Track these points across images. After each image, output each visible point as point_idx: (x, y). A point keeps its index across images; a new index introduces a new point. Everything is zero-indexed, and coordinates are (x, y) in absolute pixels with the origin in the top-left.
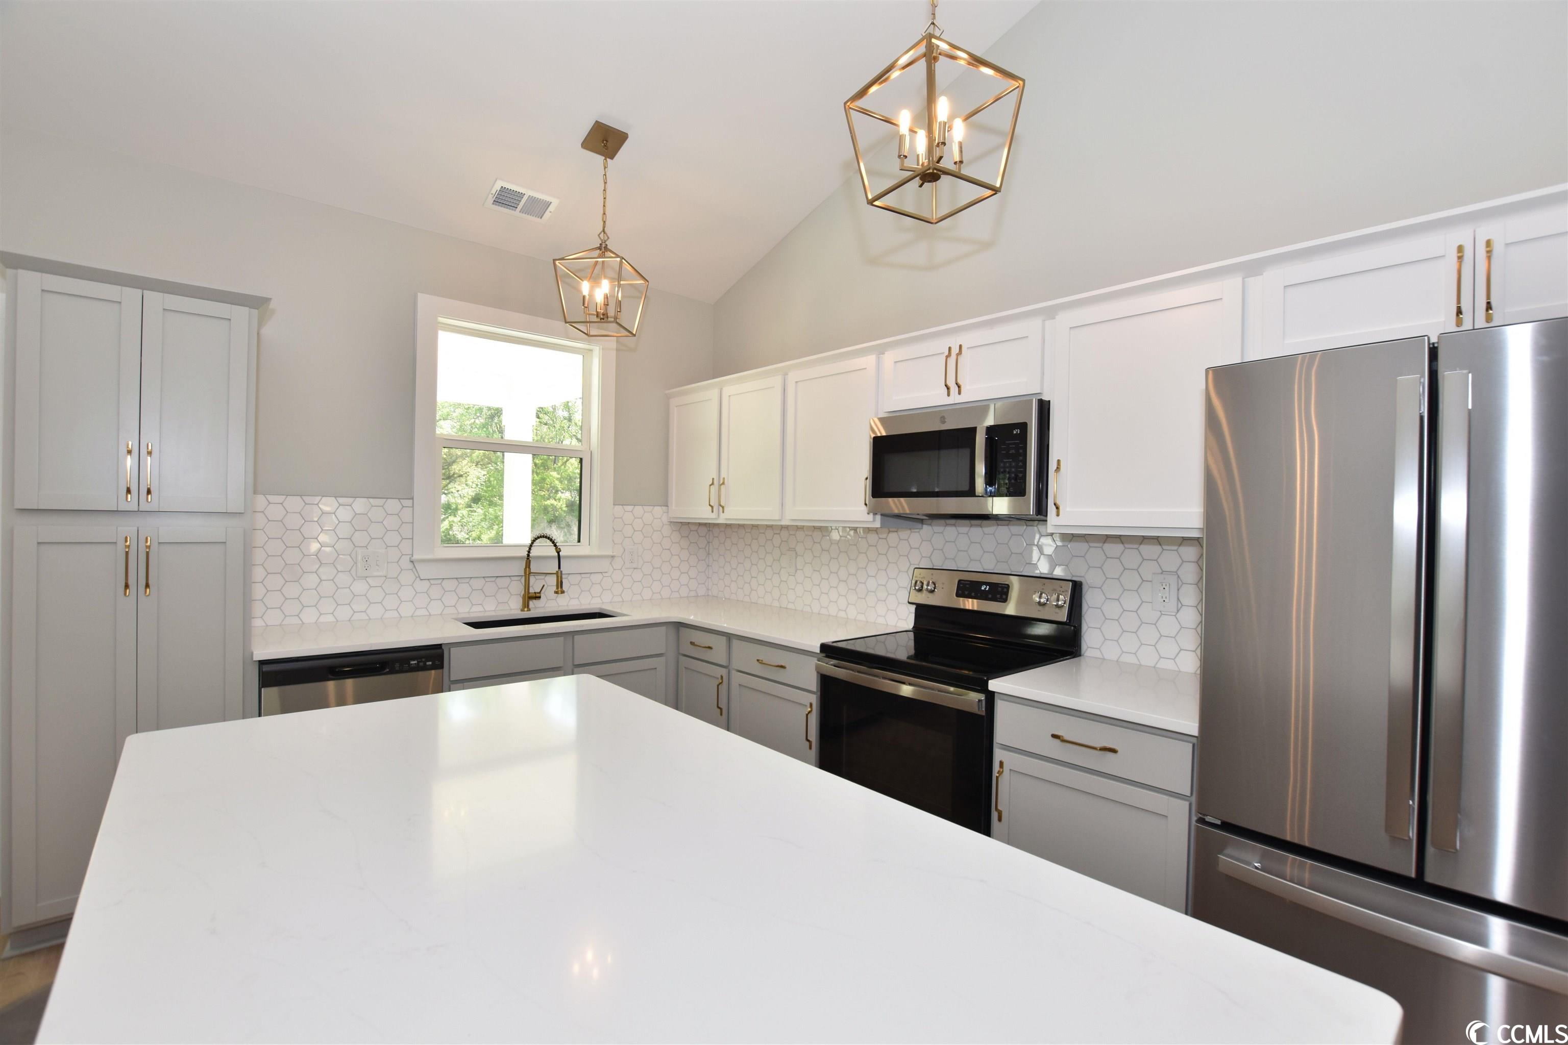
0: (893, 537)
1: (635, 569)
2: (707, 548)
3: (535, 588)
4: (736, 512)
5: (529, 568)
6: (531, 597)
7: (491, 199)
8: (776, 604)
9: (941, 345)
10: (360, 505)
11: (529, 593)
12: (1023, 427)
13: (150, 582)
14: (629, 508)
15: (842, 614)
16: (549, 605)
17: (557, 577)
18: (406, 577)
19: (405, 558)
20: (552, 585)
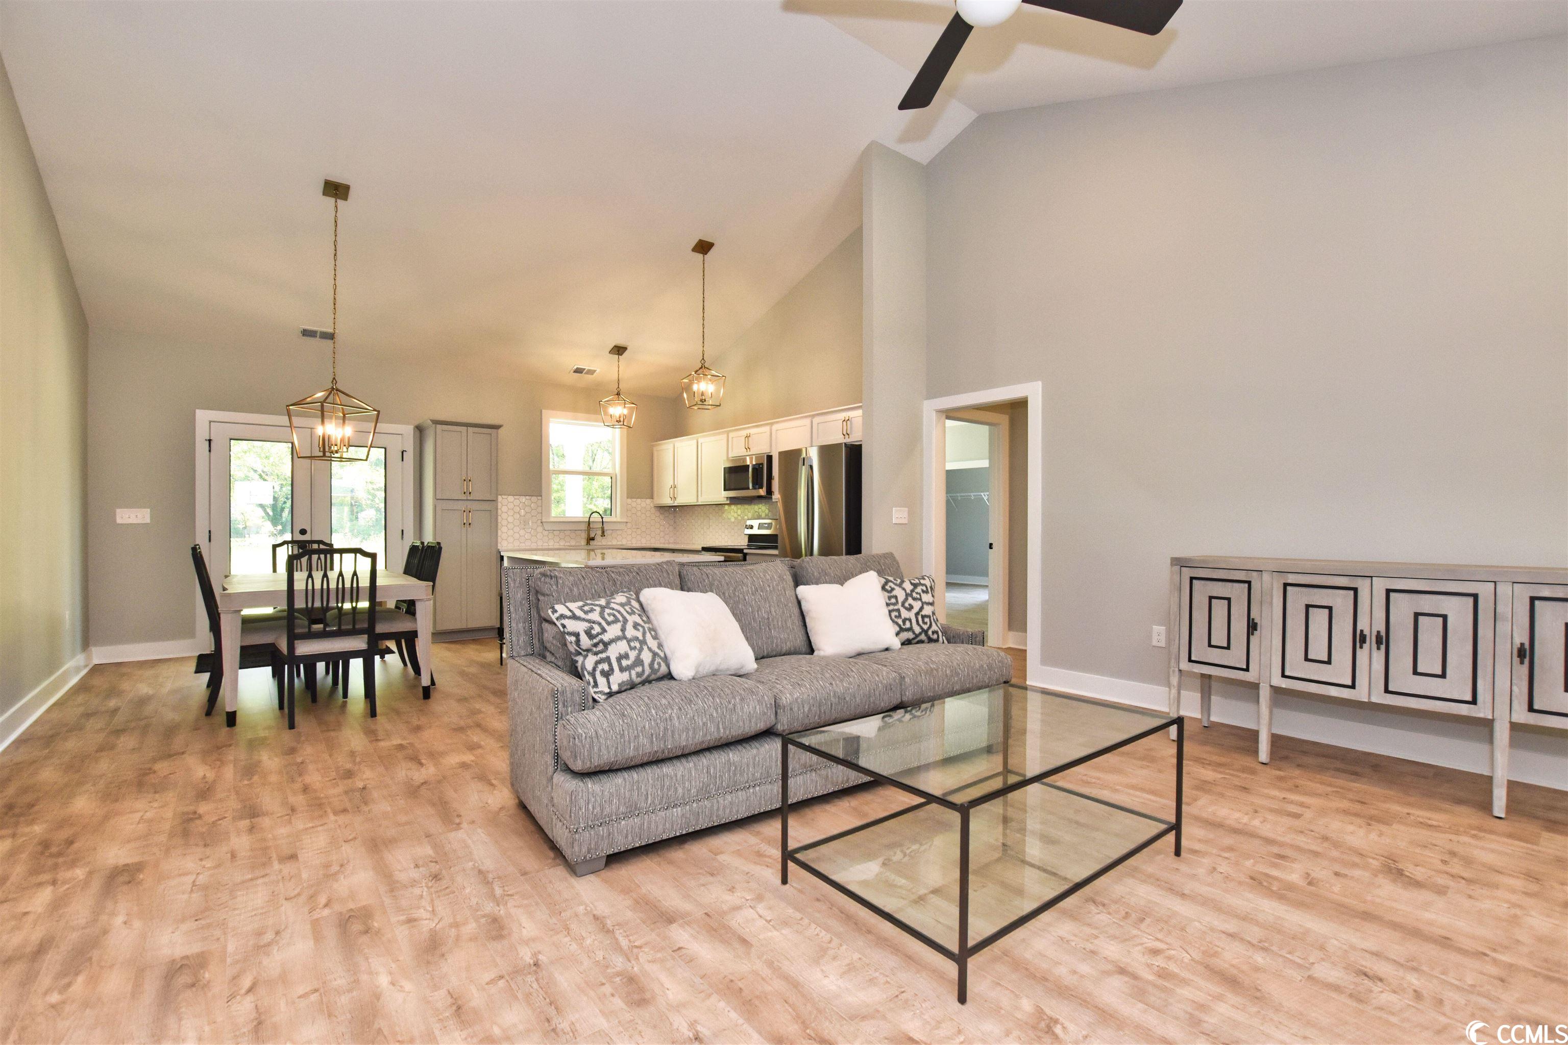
0: (733, 507)
1: (638, 527)
3: (592, 535)
4: (680, 501)
5: (590, 527)
6: (590, 539)
7: (572, 371)
9: (744, 433)
10: (523, 499)
11: (590, 537)
12: (762, 464)
13: (470, 523)
14: (634, 500)
16: (599, 542)
17: (602, 530)
18: (540, 529)
19: (540, 521)
20: (600, 532)
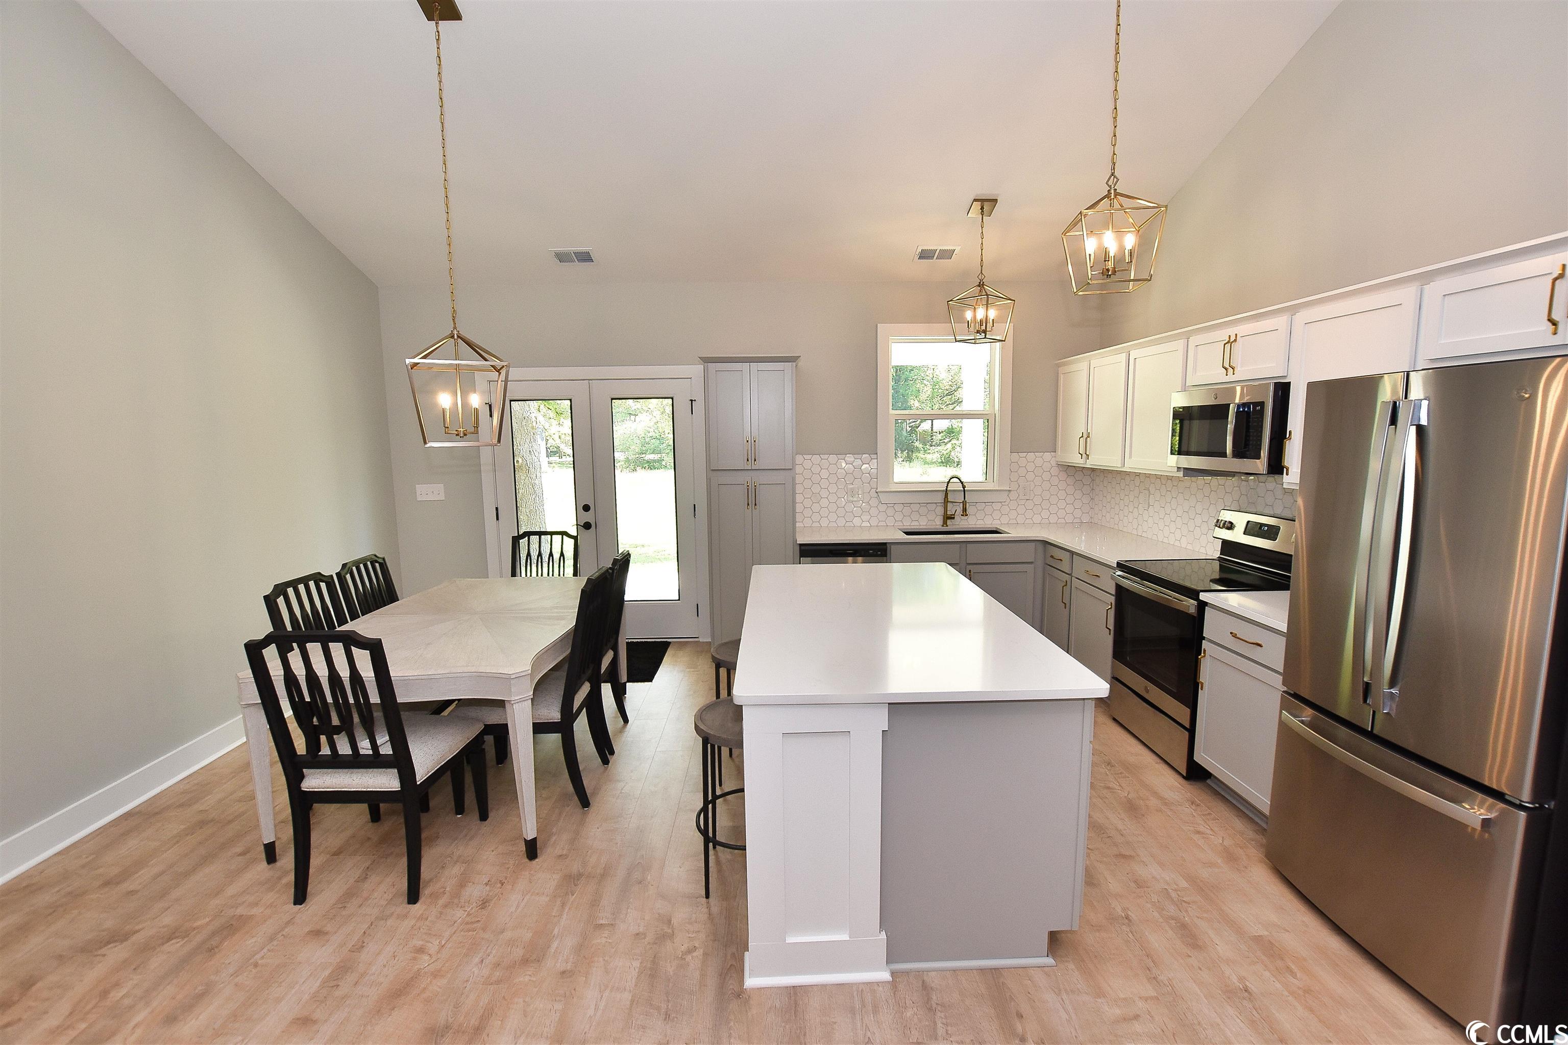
1: (1027, 500)
2: (1091, 485)
3: (950, 511)
4: (1095, 461)
5: (947, 499)
6: (947, 518)
7: (917, 256)
8: (1135, 532)
9: (1223, 335)
10: (849, 458)
11: (947, 514)
12: (1262, 404)
13: (757, 503)
14: (1022, 454)
15: (1177, 543)
16: (960, 523)
17: (963, 504)
18: (874, 502)
19: (873, 490)
20: (960, 510)
